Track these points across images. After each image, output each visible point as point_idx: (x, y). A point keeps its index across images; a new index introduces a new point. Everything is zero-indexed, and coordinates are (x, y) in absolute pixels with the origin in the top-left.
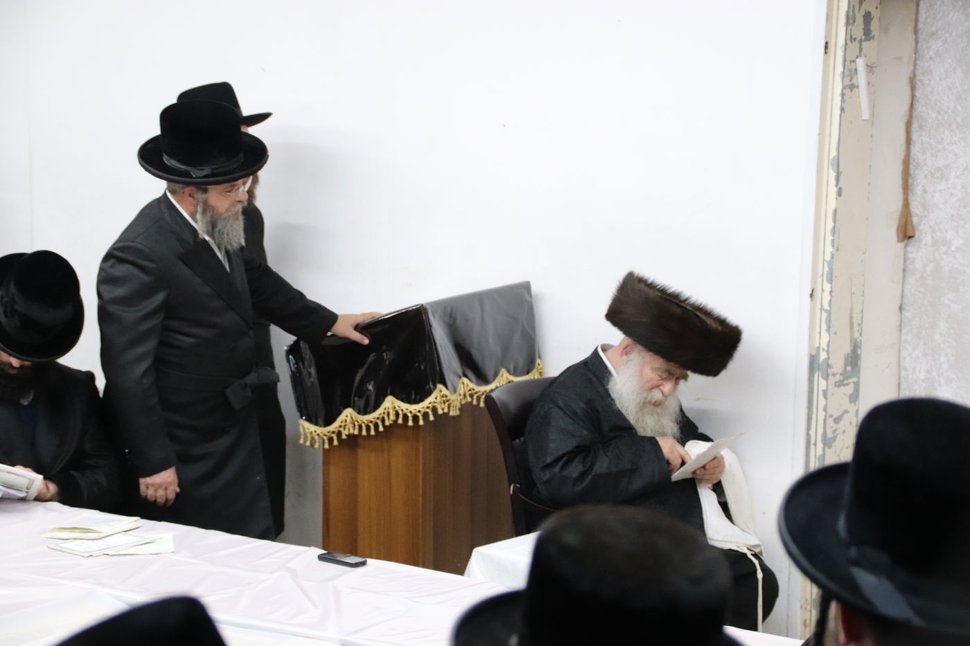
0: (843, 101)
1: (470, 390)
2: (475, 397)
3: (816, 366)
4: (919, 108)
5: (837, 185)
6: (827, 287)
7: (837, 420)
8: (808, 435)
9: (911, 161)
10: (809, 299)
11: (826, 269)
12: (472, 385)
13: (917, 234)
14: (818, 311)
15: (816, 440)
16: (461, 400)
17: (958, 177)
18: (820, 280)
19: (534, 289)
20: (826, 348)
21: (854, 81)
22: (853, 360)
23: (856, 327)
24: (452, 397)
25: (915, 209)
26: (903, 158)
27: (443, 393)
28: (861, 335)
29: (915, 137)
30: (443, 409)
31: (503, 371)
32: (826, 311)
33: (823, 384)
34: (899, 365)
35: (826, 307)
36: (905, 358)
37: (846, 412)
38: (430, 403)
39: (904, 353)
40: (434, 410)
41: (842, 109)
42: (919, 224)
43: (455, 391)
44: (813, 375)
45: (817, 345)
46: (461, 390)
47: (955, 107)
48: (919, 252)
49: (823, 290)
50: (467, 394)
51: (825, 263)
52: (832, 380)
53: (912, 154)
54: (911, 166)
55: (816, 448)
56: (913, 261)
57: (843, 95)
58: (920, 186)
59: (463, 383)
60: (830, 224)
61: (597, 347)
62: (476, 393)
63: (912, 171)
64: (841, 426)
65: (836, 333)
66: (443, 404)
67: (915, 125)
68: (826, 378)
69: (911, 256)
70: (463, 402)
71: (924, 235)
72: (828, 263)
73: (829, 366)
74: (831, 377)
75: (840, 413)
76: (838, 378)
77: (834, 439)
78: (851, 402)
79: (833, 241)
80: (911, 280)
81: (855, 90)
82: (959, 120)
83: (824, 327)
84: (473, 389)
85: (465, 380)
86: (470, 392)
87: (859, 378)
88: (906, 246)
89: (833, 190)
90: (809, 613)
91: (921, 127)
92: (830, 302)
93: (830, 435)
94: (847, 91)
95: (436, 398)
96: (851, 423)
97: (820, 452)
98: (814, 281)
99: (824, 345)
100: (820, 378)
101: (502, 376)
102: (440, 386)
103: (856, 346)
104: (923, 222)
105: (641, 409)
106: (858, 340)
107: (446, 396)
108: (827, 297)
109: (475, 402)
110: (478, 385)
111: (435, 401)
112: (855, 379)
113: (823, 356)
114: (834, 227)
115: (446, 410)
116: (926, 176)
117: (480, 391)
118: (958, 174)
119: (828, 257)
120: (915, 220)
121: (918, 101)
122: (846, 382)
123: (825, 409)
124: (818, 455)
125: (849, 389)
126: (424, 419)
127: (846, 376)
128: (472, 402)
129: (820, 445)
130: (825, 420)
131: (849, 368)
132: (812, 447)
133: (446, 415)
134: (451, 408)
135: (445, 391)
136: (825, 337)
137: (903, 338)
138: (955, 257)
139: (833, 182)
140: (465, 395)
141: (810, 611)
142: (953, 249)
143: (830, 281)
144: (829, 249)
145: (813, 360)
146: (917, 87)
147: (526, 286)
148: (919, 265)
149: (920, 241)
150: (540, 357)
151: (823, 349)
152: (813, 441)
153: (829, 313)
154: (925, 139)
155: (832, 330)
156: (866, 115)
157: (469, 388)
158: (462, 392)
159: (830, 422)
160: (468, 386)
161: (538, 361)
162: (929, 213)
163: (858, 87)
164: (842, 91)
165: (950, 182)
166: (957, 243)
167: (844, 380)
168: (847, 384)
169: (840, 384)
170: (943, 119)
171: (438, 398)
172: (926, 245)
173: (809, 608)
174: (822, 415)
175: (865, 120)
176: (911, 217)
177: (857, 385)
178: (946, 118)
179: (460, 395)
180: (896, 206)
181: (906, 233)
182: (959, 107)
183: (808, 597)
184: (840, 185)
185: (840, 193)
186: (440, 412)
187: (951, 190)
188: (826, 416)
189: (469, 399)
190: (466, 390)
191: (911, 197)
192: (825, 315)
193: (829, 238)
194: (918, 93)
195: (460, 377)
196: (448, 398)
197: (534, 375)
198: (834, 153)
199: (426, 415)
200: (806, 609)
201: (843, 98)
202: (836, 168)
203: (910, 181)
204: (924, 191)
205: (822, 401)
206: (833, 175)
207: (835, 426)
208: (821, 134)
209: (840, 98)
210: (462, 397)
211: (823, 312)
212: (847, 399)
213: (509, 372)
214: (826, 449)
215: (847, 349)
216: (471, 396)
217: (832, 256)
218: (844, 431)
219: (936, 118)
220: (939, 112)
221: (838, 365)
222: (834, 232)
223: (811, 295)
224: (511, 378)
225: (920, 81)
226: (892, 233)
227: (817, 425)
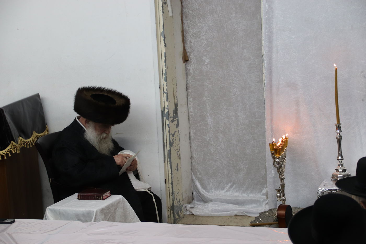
0: (163, 9)
1: (23, 142)
2: (25, 144)
3: (164, 115)
4: (185, 10)
5: (164, 43)
6: (165, 83)
7: (173, 135)
8: (164, 143)
9: (184, 31)
10: (159, 89)
11: (164, 76)
12: (23, 140)
13: (190, 59)
14: (163, 94)
15: (167, 144)
17: (204, 36)
18: (162, 81)
19: (41, 96)
20: (167, 108)
21: (166, 1)
22: (176, 111)
23: (176, 98)
24: (17, 145)
25: (188, 50)
26: (181, 30)
27: (13, 144)
28: (177, 101)
29: (184, 21)
30: (14, 151)
31: (34, 132)
32: (166, 93)
33: (167, 122)
34: (188, 111)
35: (166, 91)
36: (190, 108)
37: (176, 132)
38: (9, 149)
39: (190, 106)
40: (11, 152)
41: (163, 12)
42: (190, 55)
43: (17, 143)
44: (163, 119)
45: (163, 107)
46: (19, 142)
47: (199, 8)
48: (192, 67)
49: (163, 85)
51: (163, 74)
52: (170, 120)
53: (184, 28)
54: (184, 33)
55: (167, 147)
56: (189, 70)
57: (163, 6)
58: (189, 40)
59: (20, 139)
60: (164, 59)
61: (76, 118)
62: (25, 142)
63: (185, 35)
64: (174, 137)
65: (170, 101)
66: (14, 149)
67: (184, 17)
68: (168, 120)
69: (188, 68)
70: (21, 147)
71: (192, 59)
72: (164, 74)
73: (169, 115)
74: (170, 119)
75: (174, 132)
76: (172, 119)
77: (173, 143)
78: (177, 128)
79: (165, 65)
80: (189, 77)
81: (166, 4)
82: (201, 13)
83: (165, 99)
84: (24, 141)
85: (21, 138)
86: (23, 143)
87: (178, 118)
88: (186, 64)
89: (163, 45)
90: (170, 213)
91: (186, 17)
92: (167, 89)
93: (172, 141)
94: (164, 5)
95: (11, 147)
96: (177, 136)
97: (168, 149)
98: (160, 82)
99: (166, 106)
100: (166, 119)
101: (34, 134)
102: (12, 142)
103: (176, 105)
104: (191, 54)
105: (100, 142)
106: (177, 103)
107: (15, 146)
108: (165, 88)
110: (26, 139)
111: (11, 148)
112: (177, 119)
113: (166, 111)
115: (15, 151)
116: (191, 36)
117: (27, 142)
118: (203, 34)
119: (164, 72)
120: (188, 54)
121: (184, 7)
122: (174, 120)
123: (169, 132)
125: (176, 123)
126: (6, 157)
127: (174, 117)
128: (24, 146)
129: (168, 146)
130: (169, 136)
131: (175, 115)
132: (166, 147)
133: (16, 153)
134: (17, 150)
135: (14, 144)
136: (166, 103)
137: (189, 100)
138: (207, 67)
139: (163, 42)
141: (170, 211)
142: (206, 63)
143: (166, 81)
144: (164, 68)
145: (163, 112)
146: (183, 2)
147: (38, 95)
148: (191, 71)
149: (191, 62)
150: (47, 125)
151: (166, 108)
152: (165, 145)
153: (167, 93)
154: (189, 22)
156: (171, 14)
157: (22, 141)
158: (20, 143)
159: (171, 136)
160: (22, 140)
162: (193, 51)
163: (167, 3)
164: (162, 5)
165: (201, 38)
166: (207, 61)
167: (174, 119)
168: (175, 121)
169: (173, 121)
170: (195, 13)
171: (12, 147)
172: (194, 63)
173: (169, 210)
174: (168, 134)
175: (170, 16)
176: (186, 53)
178: (196, 13)
179: (19, 144)
180: (181, 49)
181: (186, 59)
182: (200, 8)
183: (169, 207)
184: (165, 43)
185: (166, 46)
187: (202, 41)
188: (169, 134)
189: (23, 146)
190: (22, 142)
191: (186, 45)
192: (165, 95)
193: (164, 64)
194: (183, 4)
195: (19, 137)
196: (16, 146)
197: (45, 133)
198: (162, 30)
199: (7, 155)
200: (168, 210)
201: (163, 8)
202: (163, 36)
203: (185, 39)
204: (191, 42)
205: (168, 129)
206: (162, 39)
207: (173, 138)
208: (156, 23)
209: (162, 8)
210: (20, 145)
211: (164, 93)
212: (175, 127)
213: (36, 132)
214: (171, 147)
215: (174, 107)
216: (24, 144)
217: (166, 71)
218: (176, 139)
219: (192, 13)
220: (193, 11)
221: (172, 114)
222: (165, 61)
223: (160, 87)
224: (37, 134)
226: (181, 60)
227: (166, 138)
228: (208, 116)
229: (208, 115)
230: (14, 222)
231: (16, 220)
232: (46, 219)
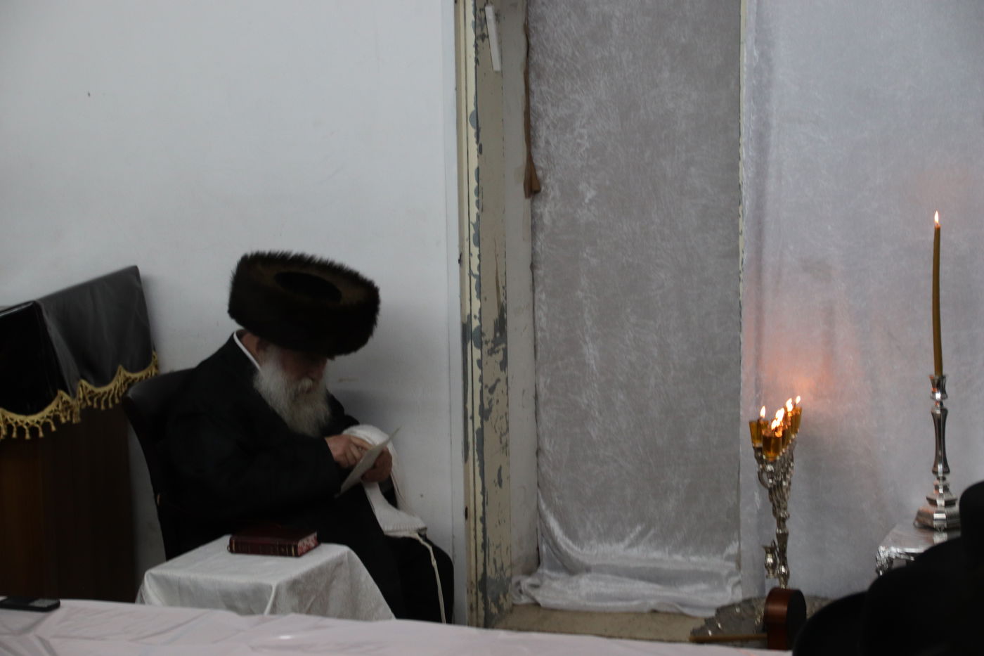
0: (477, 52)
1: (89, 393)
2: (95, 399)
3: (468, 335)
4: (536, 57)
5: (478, 141)
6: (475, 250)
7: (492, 390)
8: (465, 409)
9: (531, 112)
10: (458, 265)
11: (473, 231)
12: (90, 387)
13: (543, 188)
14: (468, 278)
15: (473, 413)
16: (81, 405)
17: (584, 127)
18: (467, 244)
19: (143, 272)
20: (478, 315)
21: (485, 32)
22: (501, 325)
23: (501, 290)
24: (73, 402)
25: (540, 163)
26: (524, 109)
27: (64, 399)
28: (506, 298)
29: (533, 87)
30: (66, 417)
31: (120, 367)
32: (475, 276)
33: (477, 354)
34: (534, 327)
35: (475, 271)
36: (540, 319)
37: (498, 380)
38: (51, 412)
39: (539, 313)
40: (56, 419)
41: (477, 61)
42: (544, 177)
43: (74, 395)
44: (467, 345)
45: (468, 312)
46: (80, 393)
47: (573, 53)
48: (548, 209)
49: (470, 254)
50: (87, 398)
51: (471, 226)
52: (486, 348)
53: (532, 104)
54: (532, 118)
55: (473, 422)
56: (541, 216)
57: (476, 46)
58: (543, 138)
59: (82, 386)
60: (474, 184)
61: (232, 336)
62: (96, 395)
63: (533, 123)
64: (495, 396)
65: (486, 299)
66: (65, 412)
67: (532, 75)
68: (480, 346)
69: (538, 211)
70: (84, 406)
71: (550, 188)
72: (473, 225)
73: (482, 334)
74: (484, 346)
75: (493, 382)
76: (490, 345)
77: (490, 410)
78: (501, 369)
79: (478, 202)
80: (541, 236)
81: (486, 40)
82: (579, 67)
83: (474, 293)
84: (93, 392)
85: (84, 383)
86: (89, 395)
87: (506, 344)
88: (532, 202)
89: (474, 147)
90: (474, 598)
91: (539, 76)
92: (479, 267)
93: (486, 406)
94: (480, 42)
95: (58, 406)
96: (502, 392)
97: (478, 425)
98: (461, 246)
99: (476, 312)
100: (473, 346)
101: (120, 374)
102: (61, 392)
103: (502, 310)
104: (549, 175)
105: (294, 401)
106: (504, 305)
107: (68, 403)
108: (475, 261)
109: (95, 405)
110: (98, 385)
111: (56, 408)
112: (503, 346)
113: (475, 323)
114: (478, 187)
115: (68, 418)
116: (548, 127)
117: (100, 393)
118: (582, 124)
119: (474, 219)
120: (540, 173)
121: (533, 49)
122: (496, 349)
123: (481, 380)
124: (476, 428)
125: (499, 357)
126: (43, 431)
127: (496, 342)
128: (92, 406)
129: (478, 418)
130: (481, 392)
131: (498, 335)
132: (470, 422)
133: (69, 423)
134: (74, 415)
135: (66, 397)
136: (477, 304)
137: (537, 297)
138: (589, 210)
139: (473, 139)
140: (84, 398)
141: (477, 594)
142: (587, 201)
143: (478, 243)
144: (474, 210)
145: (466, 328)
146: (531, 34)
147: (134, 271)
148: (547, 220)
149: (547, 195)
150: (155, 350)
151: (475, 317)
152: (470, 414)
153: (479, 278)
154: (544, 88)
155: (482, 296)
156: (497, 67)
157: (88, 391)
158: (81, 396)
159: (486, 392)
160: (86, 388)
161: (154, 353)
162: (555, 166)
163: (488, 36)
164: (475, 42)
165: (576, 133)
166: (590, 194)
167: (495, 347)
168: (498, 352)
169: (492, 352)
170: (562, 66)
171: (60, 406)
172: (554, 198)
173: (474, 591)
174: (477, 386)
175: (497, 72)
176: (535, 171)
177: (505, 350)
178: (565, 64)
179: (80, 399)
180: (520, 160)
181: (533, 188)
182: (577, 53)
183: (474, 582)
184: (480, 142)
185: (480, 150)
186: (63, 420)
187: (579, 141)
188: (482, 387)
189: (89, 403)
190: (86, 393)
191: (533, 150)
192: (474, 281)
193: (474, 198)
194: (532, 41)
195: (78, 380)
196: (70, 404)
197: (151, 371)
198: (472, 108)
199: (46, 426)
200: (472, 592)
201: (476, 49)
202: (475, 125)
203: (532, 133)
204: (548, 142)
205: (477, 372)
206: (472, 131)
207: (490, 397)
208: (458, 89)
209: (474, 49)
210: (81, 401)
211: (472, 278)
212: (498, 367)
213: (126, 369)
214: (484, 422)
215: (495, 315)
216: (91, 399)
217: (478, 217)
218: (498, 401)
219: (554, 65)
220: (557, 60)
221: (489, 334)
222: (478, 192)
223: (460, 261)
224: (128, 375)
225: (534, 28)
226: (520, 189)
227: (473, 397)
228: (585, 342)
229: (587, 339)
230: (57, 606)
231: (63, 602)
232: (142, 602)
